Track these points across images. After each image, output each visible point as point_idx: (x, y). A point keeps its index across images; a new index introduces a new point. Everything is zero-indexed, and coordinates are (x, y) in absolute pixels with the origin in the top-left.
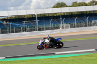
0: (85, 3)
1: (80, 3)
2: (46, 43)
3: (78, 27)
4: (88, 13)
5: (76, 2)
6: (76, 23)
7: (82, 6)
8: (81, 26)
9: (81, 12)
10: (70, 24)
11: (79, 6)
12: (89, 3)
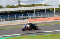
0: (14, 6)
1: (11, 6)
2: (27, 27)
3: (10, 20)
4: (16, 12)
5: (9, 5)
6: (8, 18)
9: (12, 11)
10: (5, 18)
12: (17, 6)
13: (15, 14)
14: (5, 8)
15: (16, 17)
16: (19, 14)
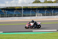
1: (49, 1)
4: (53, 7)
7: (50, 3)
8: (49, 15)
11: (48, 3)
12: (54, 1)
13: (52, 10)
14: (43, 3)
15: (53, 13)
16: (56, 10)
